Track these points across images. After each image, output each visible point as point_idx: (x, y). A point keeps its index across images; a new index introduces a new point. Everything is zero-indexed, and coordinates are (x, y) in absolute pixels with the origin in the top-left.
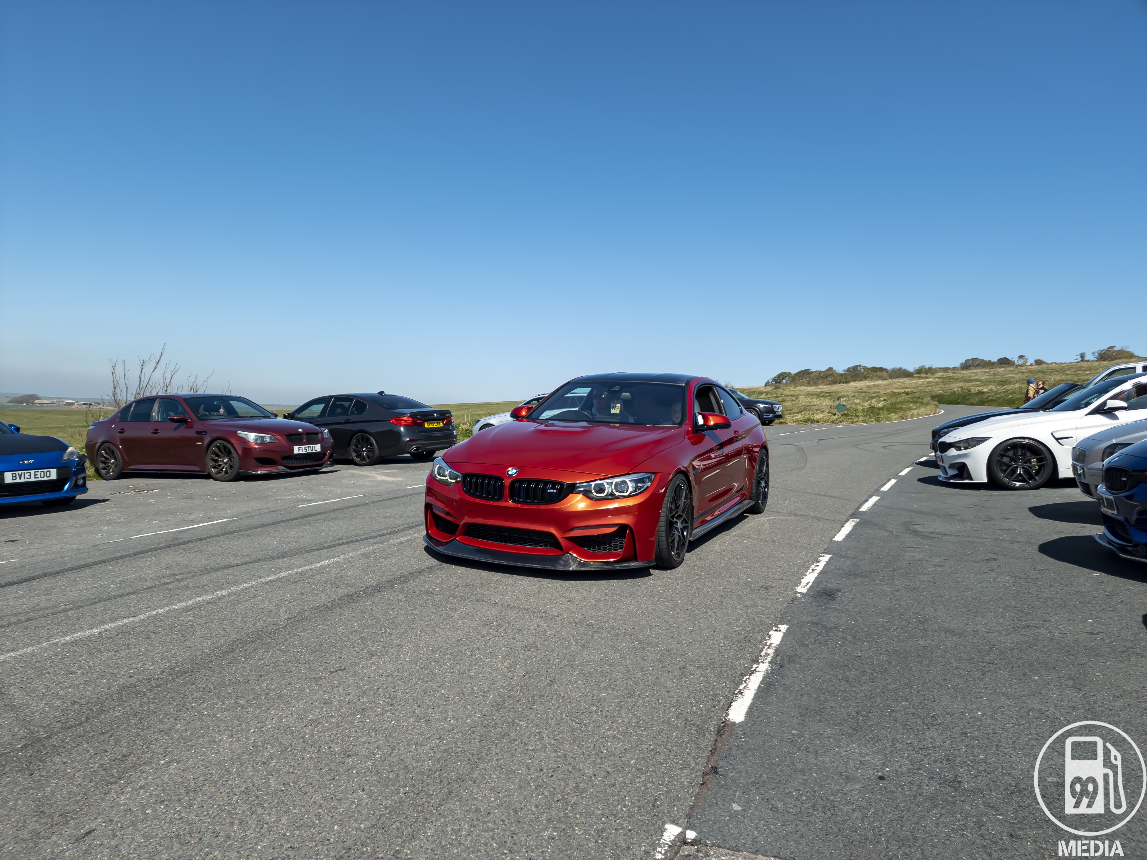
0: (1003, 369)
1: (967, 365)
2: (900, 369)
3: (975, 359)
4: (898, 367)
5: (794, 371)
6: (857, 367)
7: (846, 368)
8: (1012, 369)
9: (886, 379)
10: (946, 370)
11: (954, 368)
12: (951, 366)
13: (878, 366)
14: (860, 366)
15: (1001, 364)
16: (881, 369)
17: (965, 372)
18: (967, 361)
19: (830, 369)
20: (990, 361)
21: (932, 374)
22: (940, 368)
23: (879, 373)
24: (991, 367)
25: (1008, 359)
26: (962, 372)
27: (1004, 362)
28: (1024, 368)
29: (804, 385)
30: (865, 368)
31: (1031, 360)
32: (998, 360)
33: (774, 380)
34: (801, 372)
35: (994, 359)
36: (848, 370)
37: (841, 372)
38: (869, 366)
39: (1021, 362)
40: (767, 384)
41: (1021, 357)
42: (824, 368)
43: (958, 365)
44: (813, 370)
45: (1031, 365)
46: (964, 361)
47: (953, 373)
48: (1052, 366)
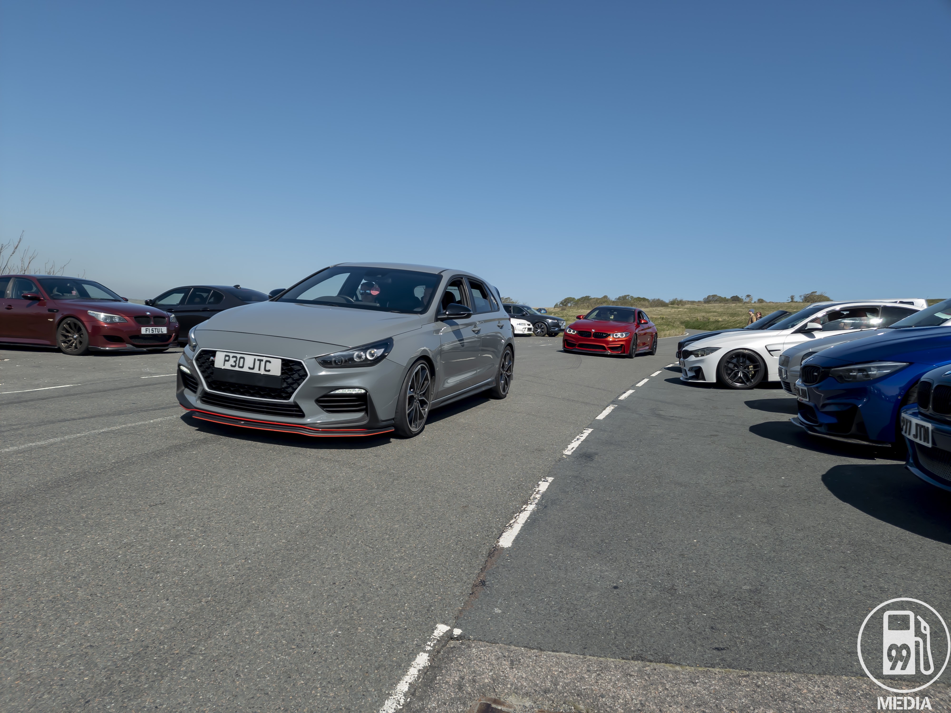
0: (734, 305)
1: (708, 300)
2: (659, 300)
3: (714, 296)
4: (657, 298)
5: (577, 297)
6: (626, 296)
7: (617, 297)
8: (741, 305)
9: (647, 307)
10: (693, 302)
11: (699, 301)
12: (697, 300)
13: (642, 297)
14: (628, 295)
15: (733, 300)
16: (644, 299)
17: (706, 305)
18: (709, 297)
19: (605, 297)
20: (725, 298)
21: (682, 305)
22: (688, 301)
23: (643, 303)
24: (726, 302)
25: (738, 297)
26: (704, 305)
27: (736, 299)
28: (750, 304)
29: (583, 308)
30: (632, 297)
31: (755, 299)
32: (732, 297)
33: (562, 303)
34: (582, 298)
35: (729, 297)
36: (619, 298)
37: (613, 300)
38: (635, 296)
39: (748, 300)
40: (556, 306)
41: (748, 296)
42: (600, 296)
43: (702, 300)
44: (592, 297)
45: (755, 302)
46: (706, 297)
47: (698, 305)
48: (769, 304)
